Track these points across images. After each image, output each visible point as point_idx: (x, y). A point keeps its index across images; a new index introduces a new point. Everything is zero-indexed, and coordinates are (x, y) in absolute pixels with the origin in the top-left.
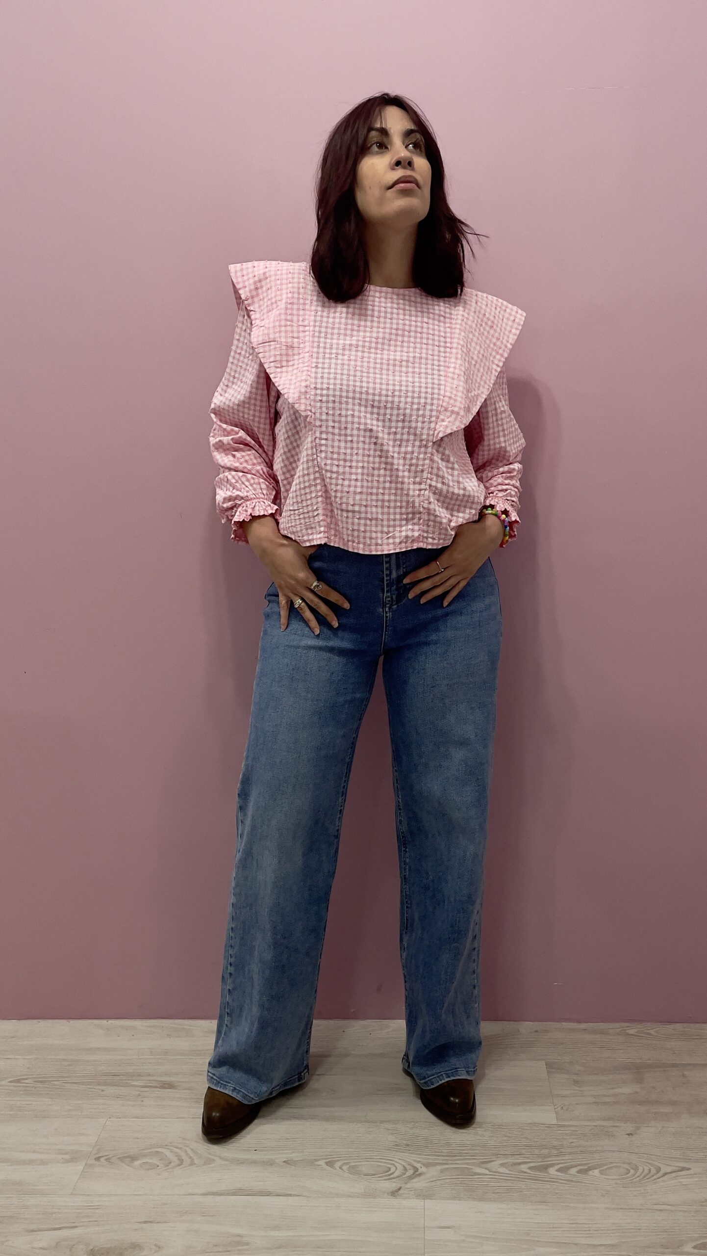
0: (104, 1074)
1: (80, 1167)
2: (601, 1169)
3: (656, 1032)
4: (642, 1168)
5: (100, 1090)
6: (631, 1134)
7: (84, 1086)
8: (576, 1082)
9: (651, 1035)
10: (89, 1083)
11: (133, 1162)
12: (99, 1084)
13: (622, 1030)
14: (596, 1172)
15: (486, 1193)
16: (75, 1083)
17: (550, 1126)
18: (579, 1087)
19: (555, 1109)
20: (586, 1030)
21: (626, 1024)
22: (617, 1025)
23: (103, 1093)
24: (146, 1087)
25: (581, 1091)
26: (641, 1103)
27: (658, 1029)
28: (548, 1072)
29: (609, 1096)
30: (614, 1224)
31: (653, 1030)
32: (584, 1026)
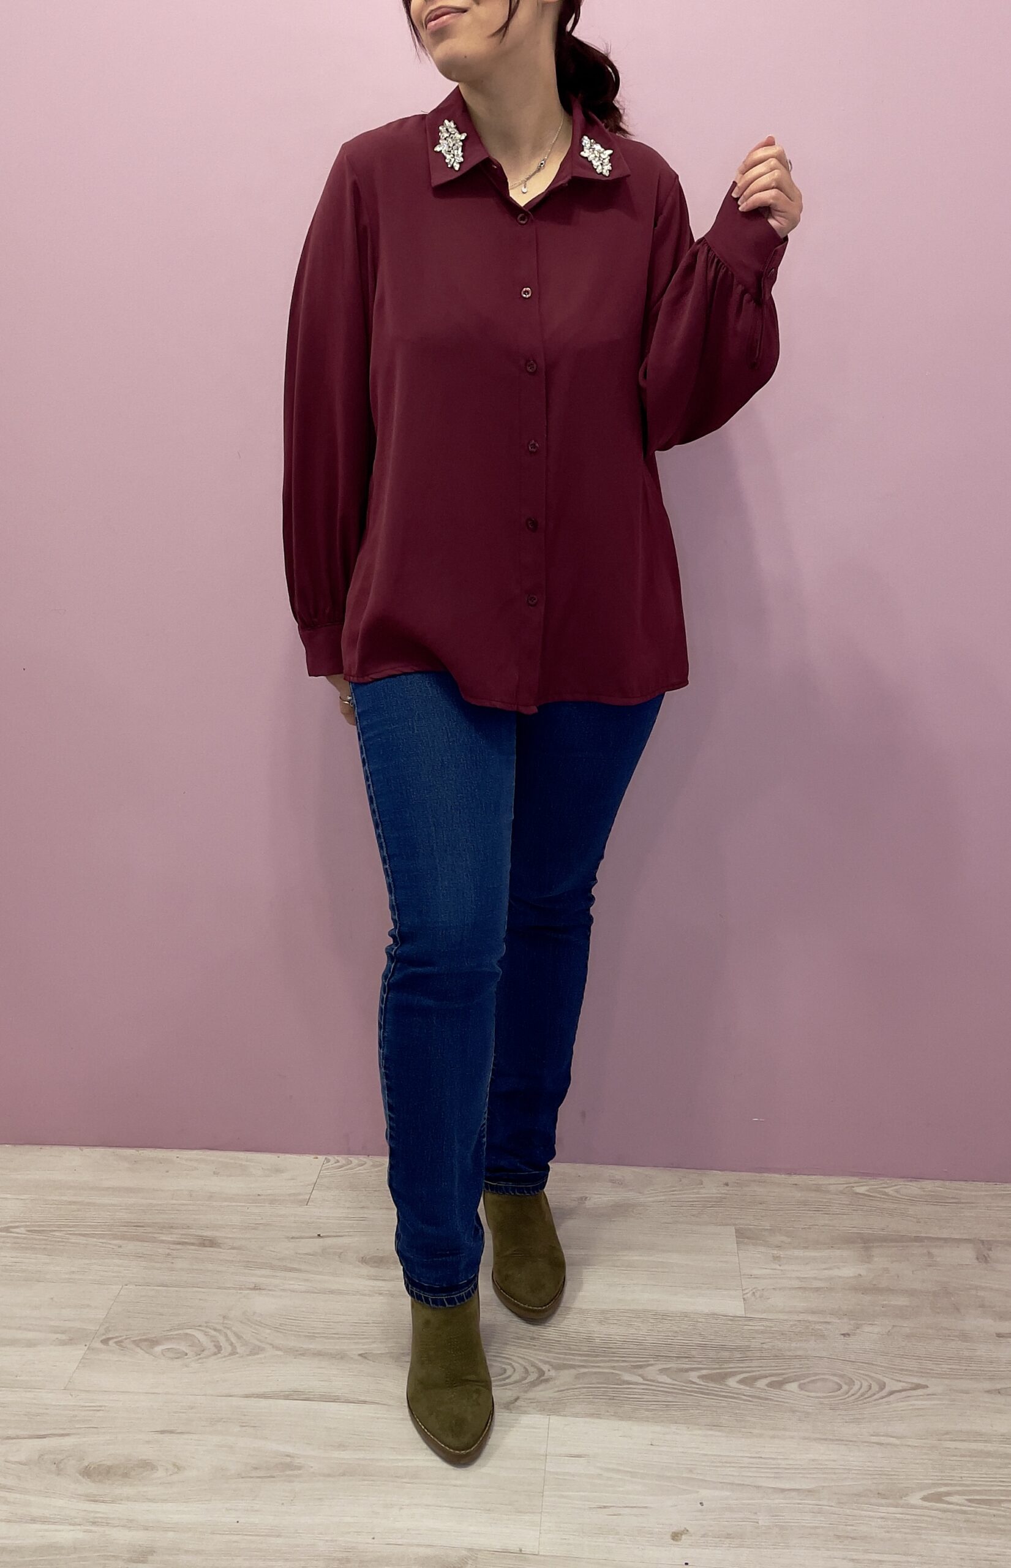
0: (124, 1224)
1: (79, 1352)
2: (802, 1382)
3: (897, 1191)
4: (859, 1383)
5: (115, 1245)
6: (849, 1335)
7: (95, 1240)
8: (776, 1258)
9: (888, 1195)
10: (102, 1236)
11: (153, 1348)
12: (115, 1237)
13: (847, 1187)
14: (793, 1387)
15: (637, 1409)
16: (84, 1235)
17: (734, 1318)
18: (780, 1265)
19: (744, 1294)
20: (796, 1184)
21: (856, 1179)
22: (842, 1180)
23: (120, 1250)
24: (179, 1243)
25: (782, 1270)
26: (865, 1291)
27: (899, 1187)
28: (737, 1243)
29: (821, 1280)
30: (813, 1460)
31: (892, 1189)
32: (795, 1179)
